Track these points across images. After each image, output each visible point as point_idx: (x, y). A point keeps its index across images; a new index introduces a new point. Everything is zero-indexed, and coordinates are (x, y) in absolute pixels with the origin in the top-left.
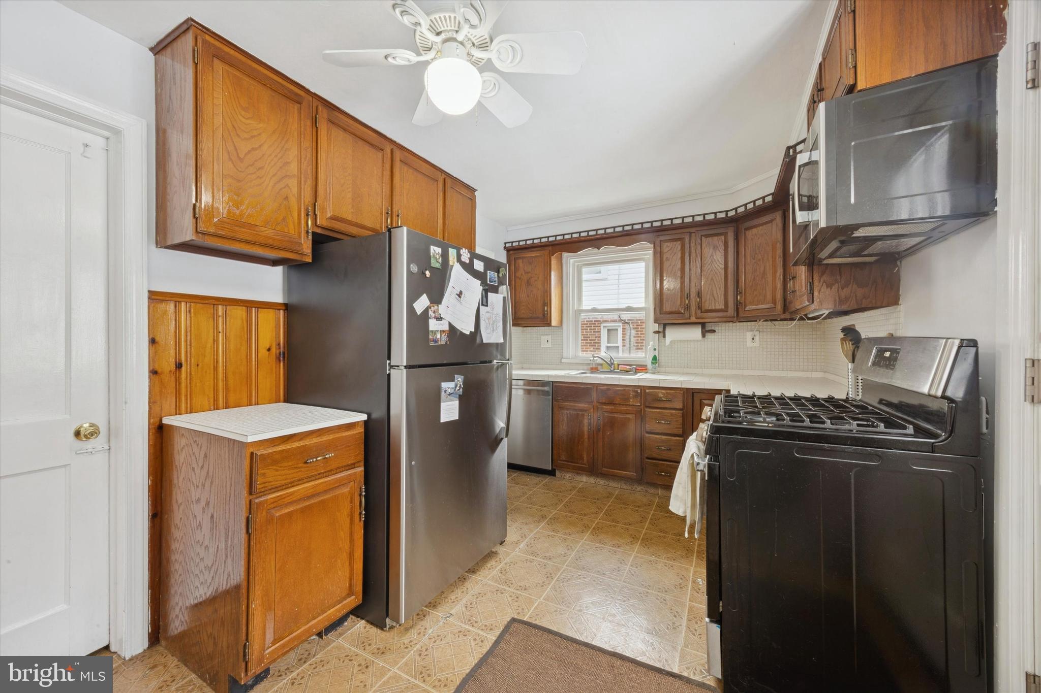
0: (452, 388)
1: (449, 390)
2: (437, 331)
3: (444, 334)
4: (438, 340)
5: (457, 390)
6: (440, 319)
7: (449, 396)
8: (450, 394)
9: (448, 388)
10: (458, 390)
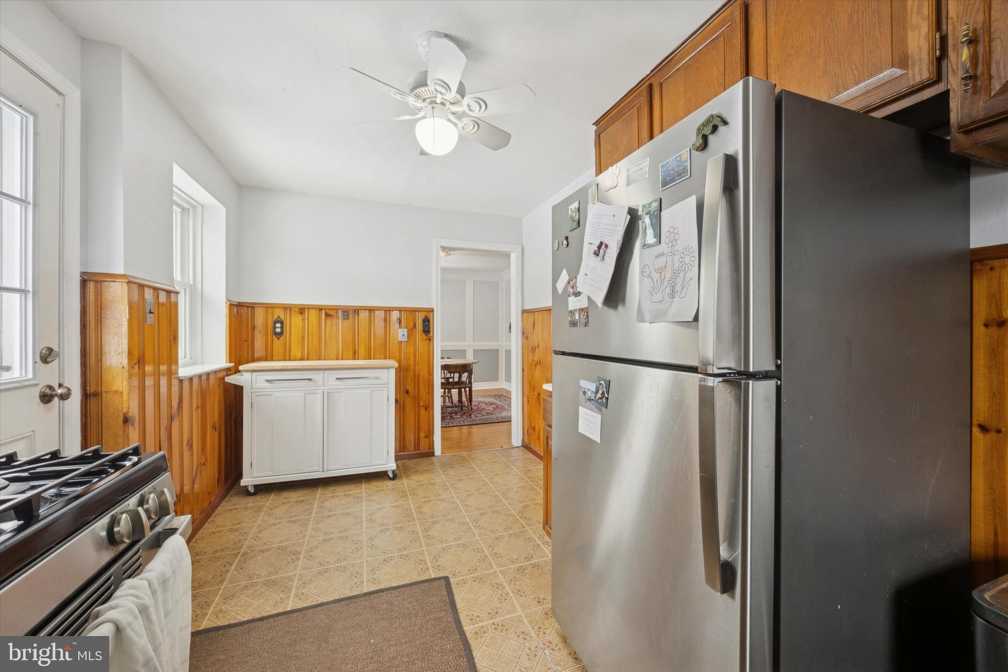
0: (593, 392)
1: (589, 394)
2: (576, 310)
3: (583, 314)
4: (577, 322)
5: (597, 397)
6: (578, 294)
7: (588, 402)
8: (590, 400)
9: (589, 390)
10: (600, 398)
